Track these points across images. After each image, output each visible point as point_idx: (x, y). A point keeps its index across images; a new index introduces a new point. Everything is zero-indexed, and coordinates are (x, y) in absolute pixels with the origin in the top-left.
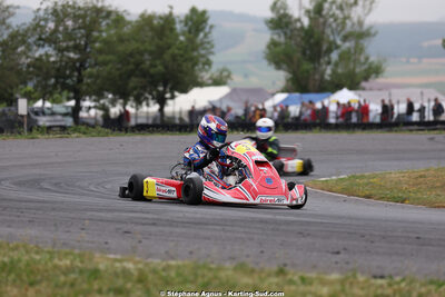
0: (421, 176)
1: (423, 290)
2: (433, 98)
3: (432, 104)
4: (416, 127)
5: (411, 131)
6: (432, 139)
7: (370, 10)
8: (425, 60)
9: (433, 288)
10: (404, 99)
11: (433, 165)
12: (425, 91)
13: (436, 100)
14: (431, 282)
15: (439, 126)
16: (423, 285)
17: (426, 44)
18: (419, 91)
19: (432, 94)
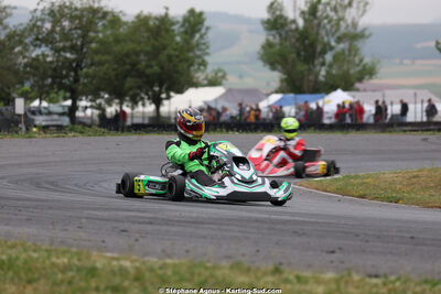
0: (414, 177)
1: (418, 289)
2: (426, 99)
3: (426, 105)
4: (410, 128)
5: (405, 131)
6: (425, 140)
7: (364, 11)
8: (419, 62)
9: (427, 287)
10: (398, 100)
11: (427, 165)
12: (418, 92)
13: (429, 101)
14: (426, 282)
15: (432, 127)
16: (417, 284)
17: (419, 46)
18: (411, 92)
19: (425, 95)
